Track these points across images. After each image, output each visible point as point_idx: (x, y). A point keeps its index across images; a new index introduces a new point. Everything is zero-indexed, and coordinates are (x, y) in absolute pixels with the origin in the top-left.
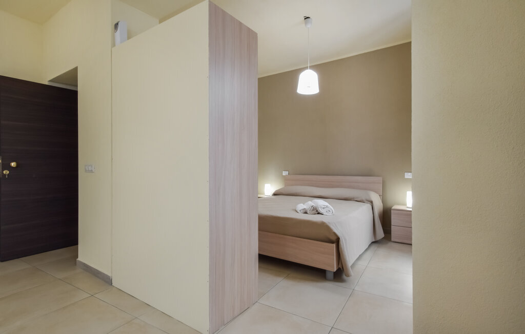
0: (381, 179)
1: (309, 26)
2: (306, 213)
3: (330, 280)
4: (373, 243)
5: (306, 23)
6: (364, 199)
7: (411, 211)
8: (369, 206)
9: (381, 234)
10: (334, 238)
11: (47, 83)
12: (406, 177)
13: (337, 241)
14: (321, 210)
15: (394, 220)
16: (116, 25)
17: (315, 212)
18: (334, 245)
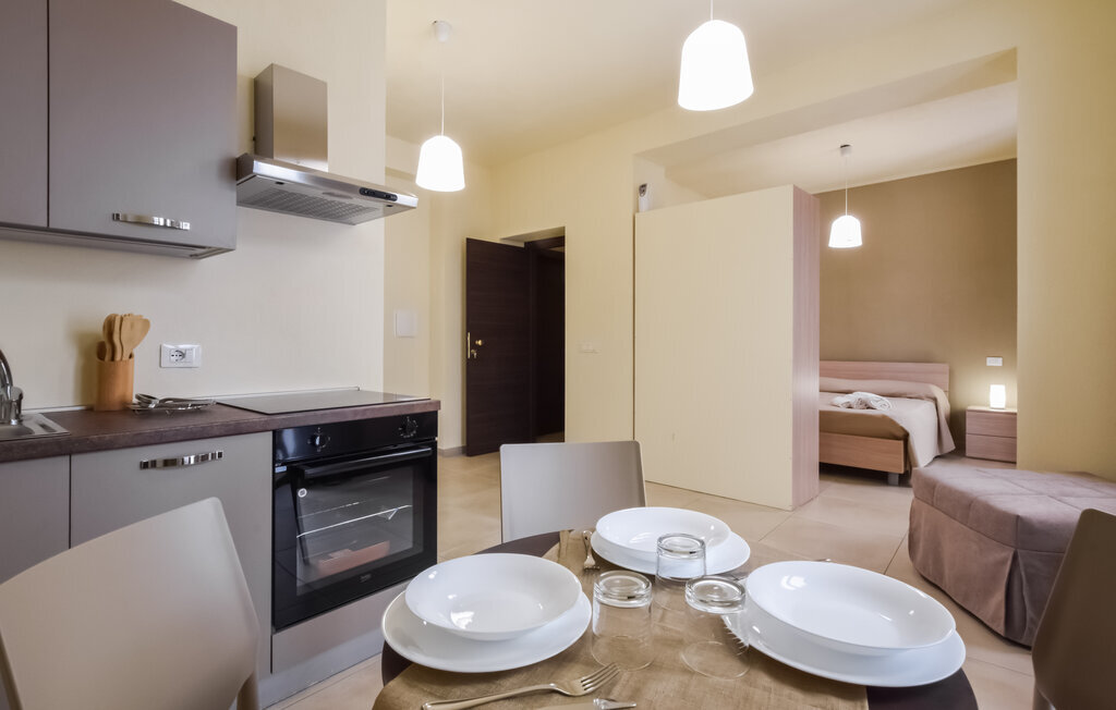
0: (945, 367)
1: (847, 156)
2: (850, 407)
3: (893, 485)
4: (936, 457)
5: (843, 153)
6: (922, 394)
7: (1015, 414)
8: (932, 404)
9: (949, 445)
10: (901, 434)
11: (498, 242)
12: (989, 364)
13: (905, 437)
14: (873, 404)
15: (971, 427)
16: (643, 188)
17: (863, 406)
18: (902, 442)
